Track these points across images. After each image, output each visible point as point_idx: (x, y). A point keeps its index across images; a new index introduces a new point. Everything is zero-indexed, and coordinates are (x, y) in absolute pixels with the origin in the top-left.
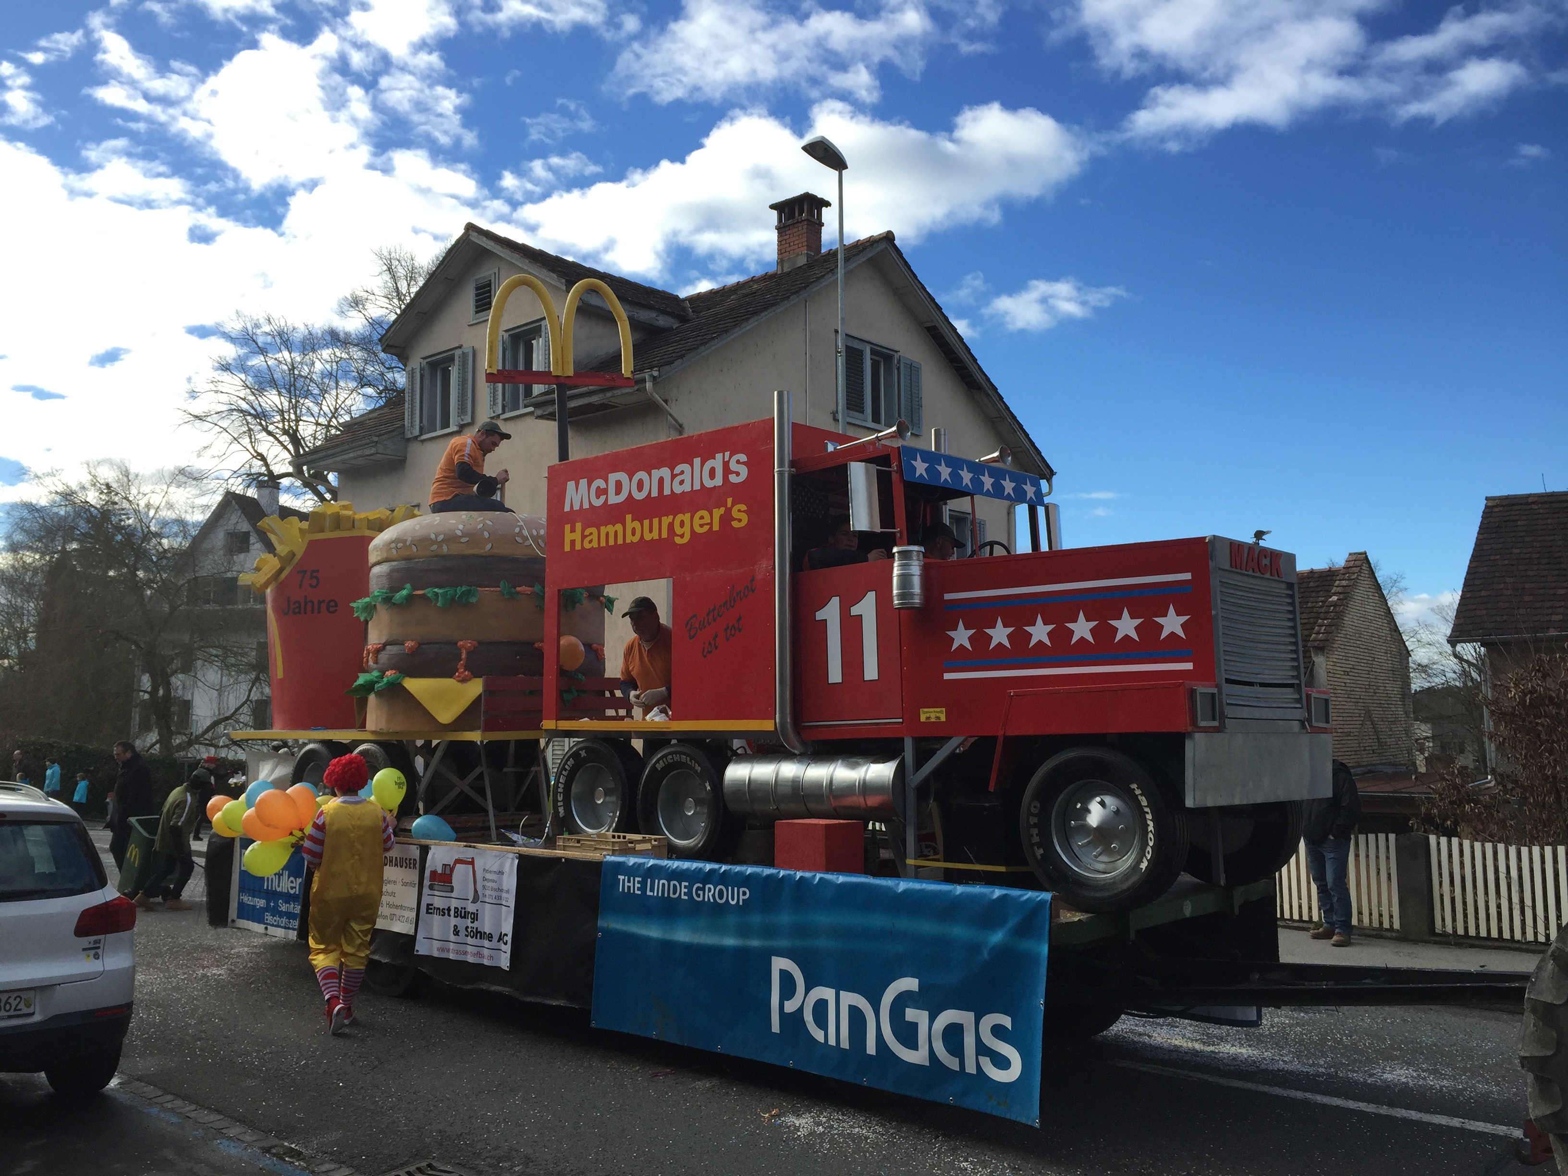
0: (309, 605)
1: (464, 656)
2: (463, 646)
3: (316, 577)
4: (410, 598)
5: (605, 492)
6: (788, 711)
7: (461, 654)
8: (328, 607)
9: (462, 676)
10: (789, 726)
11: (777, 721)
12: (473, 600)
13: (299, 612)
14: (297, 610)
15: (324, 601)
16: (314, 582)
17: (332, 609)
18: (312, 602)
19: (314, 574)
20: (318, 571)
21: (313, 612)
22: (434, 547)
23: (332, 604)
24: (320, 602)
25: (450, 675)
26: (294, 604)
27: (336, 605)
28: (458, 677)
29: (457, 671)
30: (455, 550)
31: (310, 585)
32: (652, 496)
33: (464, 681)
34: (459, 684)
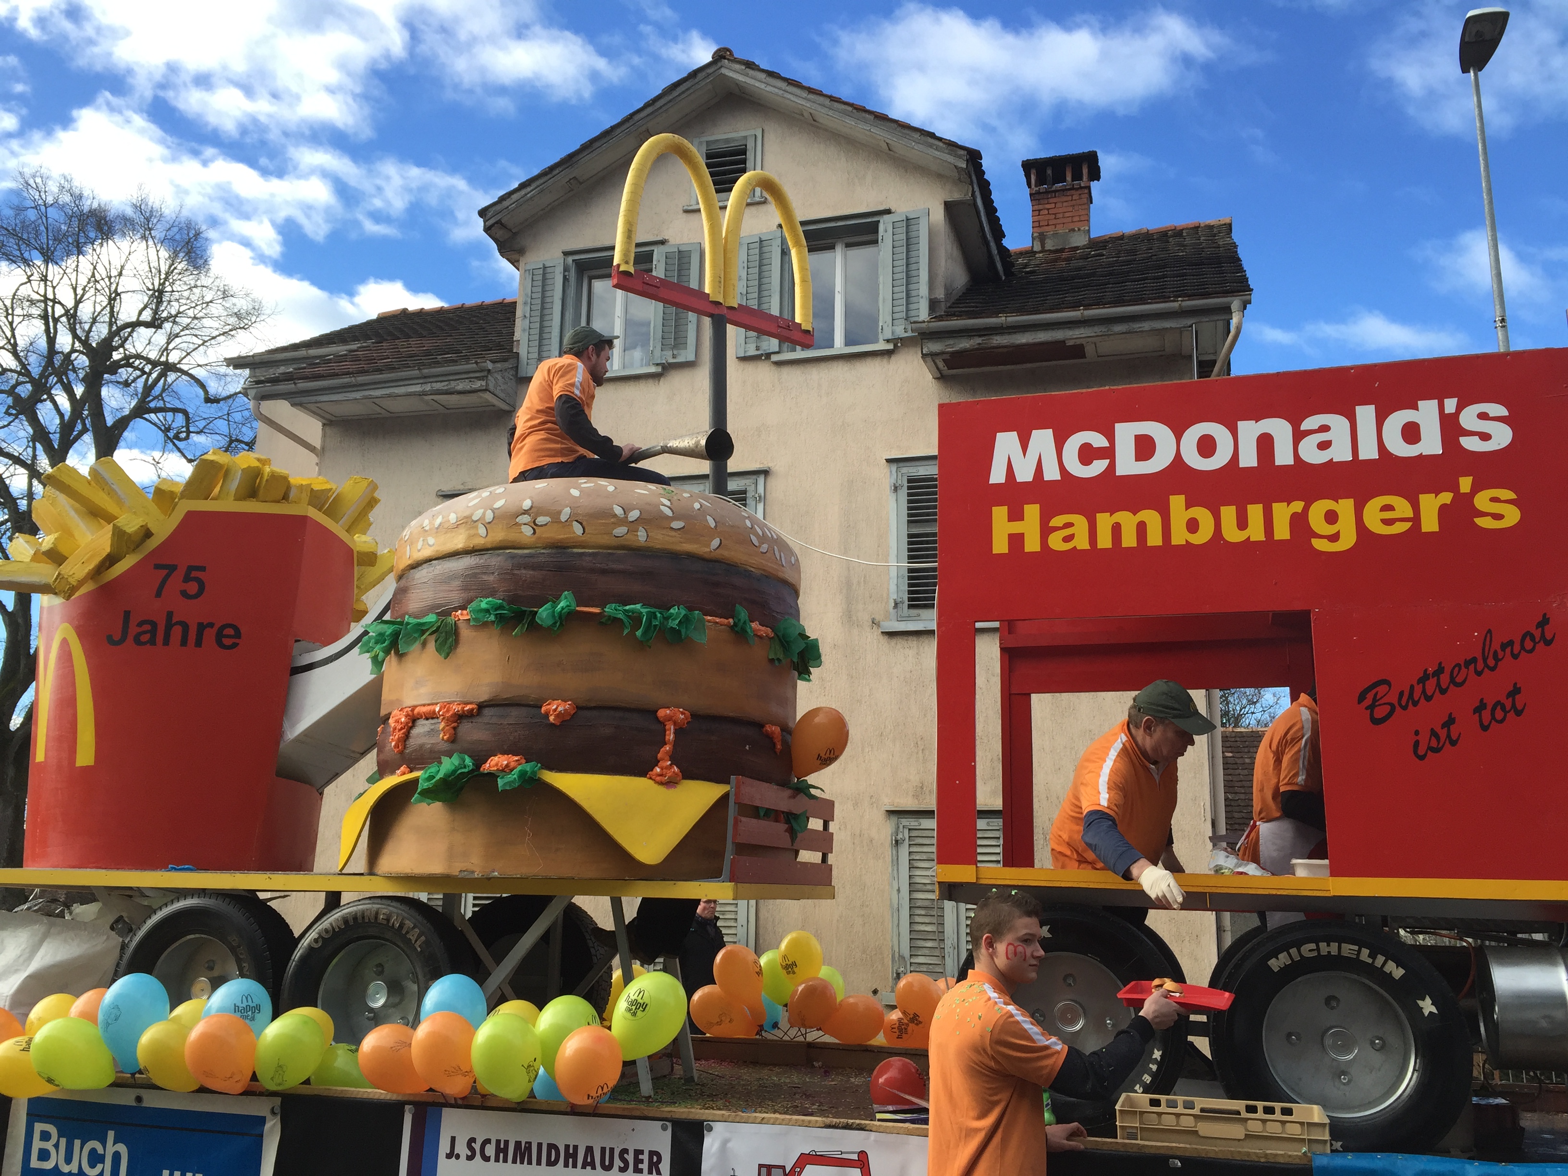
0: (177, 631)
1: (670, 737)
2: (669, 718)
3: (197, 580)
4: (569, 619)
5: (1109, 453)
7: (664, 733)
8: (220, 636)
9: (666, 774)
13: (152, 642)
14: (145, 638)
15: (211, 625)
16: (193, 588)
17: (227, 642)
18: (185, 626)
19: (194, 574)
20: (202, 569)
21: (184, 642)
22: (621, 531)
23: (230, 631)
24: (201, 627)
25: (642, 771)
26: (140, 624)
27: (238, 634)
28: (660, 775)
29: (657, 765)
30: (661, 540)
31: (185, 594)
32: (1242, 464)
33: (670, 783)
34: (662, 789)
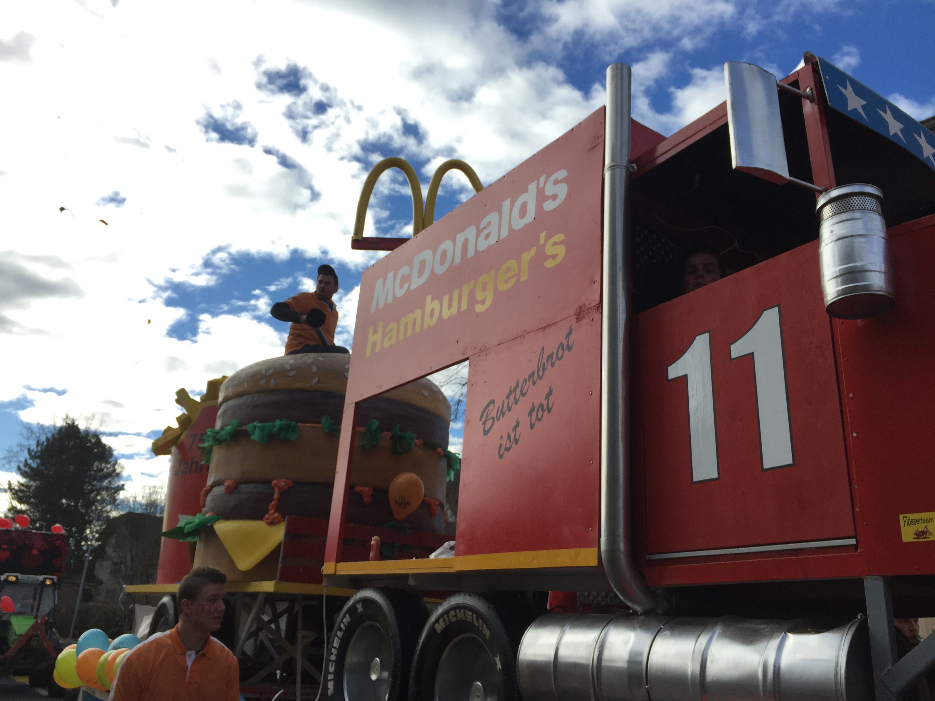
1: (276, 496)
2: (276, 485)
4: (235, 434)
5: (409, 278)
6: (621, 531)
7: (273, 494)
9: (271, 517)
10: (622, 558)
11: (603, 547)
12: (293, 437)
13: (186, 473)
14: (185, 471)
18: (197, 464)
22: (263, 382)
25: (259, 517)
28: (268, 519)
29: (267, 513)
30: (283, 383)
32: (455, 264)
33: (272, 523)
34: (267, 527)
